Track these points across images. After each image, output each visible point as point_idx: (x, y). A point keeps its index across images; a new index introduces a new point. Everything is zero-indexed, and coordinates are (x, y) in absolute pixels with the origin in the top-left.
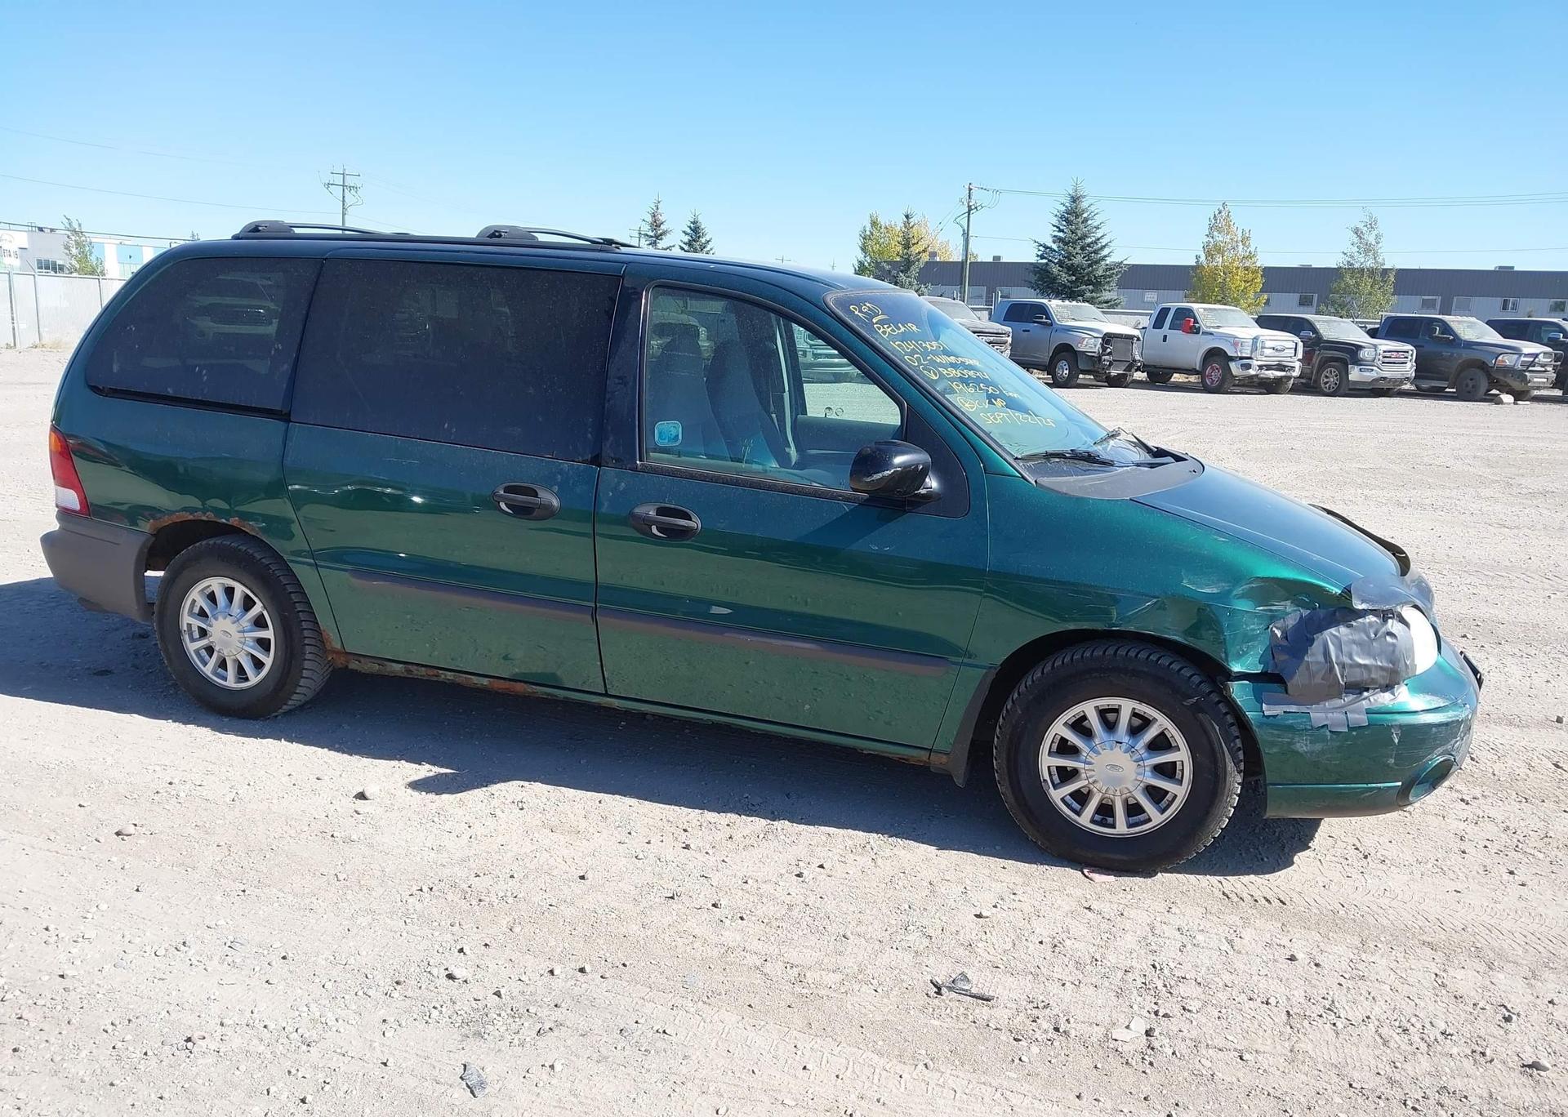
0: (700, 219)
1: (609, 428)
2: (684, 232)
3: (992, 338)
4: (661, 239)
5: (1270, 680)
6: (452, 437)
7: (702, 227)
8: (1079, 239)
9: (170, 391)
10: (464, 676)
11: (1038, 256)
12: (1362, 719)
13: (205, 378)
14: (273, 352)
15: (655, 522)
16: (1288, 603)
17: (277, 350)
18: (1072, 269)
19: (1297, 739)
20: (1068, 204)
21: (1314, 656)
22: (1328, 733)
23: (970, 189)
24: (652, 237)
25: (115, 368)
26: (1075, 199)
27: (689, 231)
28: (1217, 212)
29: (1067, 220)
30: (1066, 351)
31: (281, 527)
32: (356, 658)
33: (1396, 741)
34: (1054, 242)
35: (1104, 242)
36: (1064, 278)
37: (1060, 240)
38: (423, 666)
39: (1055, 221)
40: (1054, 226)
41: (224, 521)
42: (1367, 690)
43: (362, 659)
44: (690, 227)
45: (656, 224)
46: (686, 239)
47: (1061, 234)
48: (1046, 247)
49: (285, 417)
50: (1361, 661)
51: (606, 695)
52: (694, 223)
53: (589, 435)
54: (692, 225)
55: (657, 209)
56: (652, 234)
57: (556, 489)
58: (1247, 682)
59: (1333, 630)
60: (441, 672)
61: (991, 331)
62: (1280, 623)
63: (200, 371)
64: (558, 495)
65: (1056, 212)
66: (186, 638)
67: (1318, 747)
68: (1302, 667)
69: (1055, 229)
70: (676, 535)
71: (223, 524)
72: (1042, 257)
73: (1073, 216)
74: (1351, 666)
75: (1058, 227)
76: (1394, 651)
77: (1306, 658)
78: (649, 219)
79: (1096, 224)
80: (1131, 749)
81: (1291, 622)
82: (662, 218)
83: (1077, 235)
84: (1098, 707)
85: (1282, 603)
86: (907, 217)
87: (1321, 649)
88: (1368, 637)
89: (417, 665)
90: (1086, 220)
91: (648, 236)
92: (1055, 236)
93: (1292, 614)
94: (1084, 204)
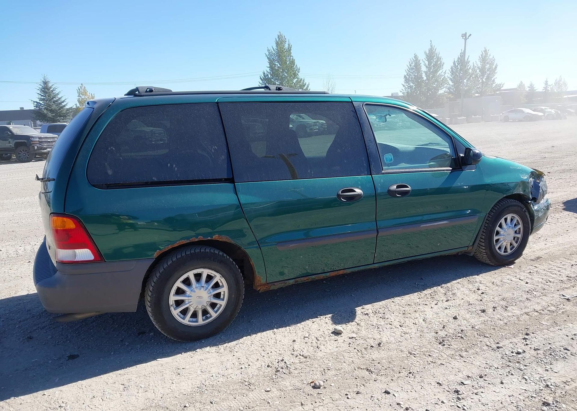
1: (372, 160)
5: (533, 199)
6: (313, 175)
8: (52, 99)
9: (155, 179)
10: (320, 275)
11: (34, 106)
13: (176, 169)
15: (397, 192)
17: (215, 149)
18: (52, 111)
19: (539, 213)
20: (43, 85)
22: (543, 210)
25: (110, 172)
26: (45, 83)
28: (80, 88)
29: (43, 91)
31: (241, 234)
34: (40, 100)
35: (63, 99)
36: (50, 115)
37: (43, 100)
38: (302, 277)
39: (39, 92)
40: (39, 94)
41: (209, 238)
47: (42, 97)
48: (37, 103)
49: (231, 180)
51: (374, 263)
53: (365, 164)
57: (360, 187)
59: (541, 183)
60: (310, 277)
63: (172, 166)
65: (38, 88)
67: (542, 214)
68: (539, 194)
69: (39, 95)
70: (405, 194)
71: (209, 240)
72: (37, 107)
73: (46, 89)
75: (40, 94)
77: (540, 191)
79: (57, 93)
80: (511, 228)
83: (50, 97)
84: (504, 219)
87: (541, 188)
89: (300, 277)
90: (52, 91)
92: (40, 98)
94: (50, 85)
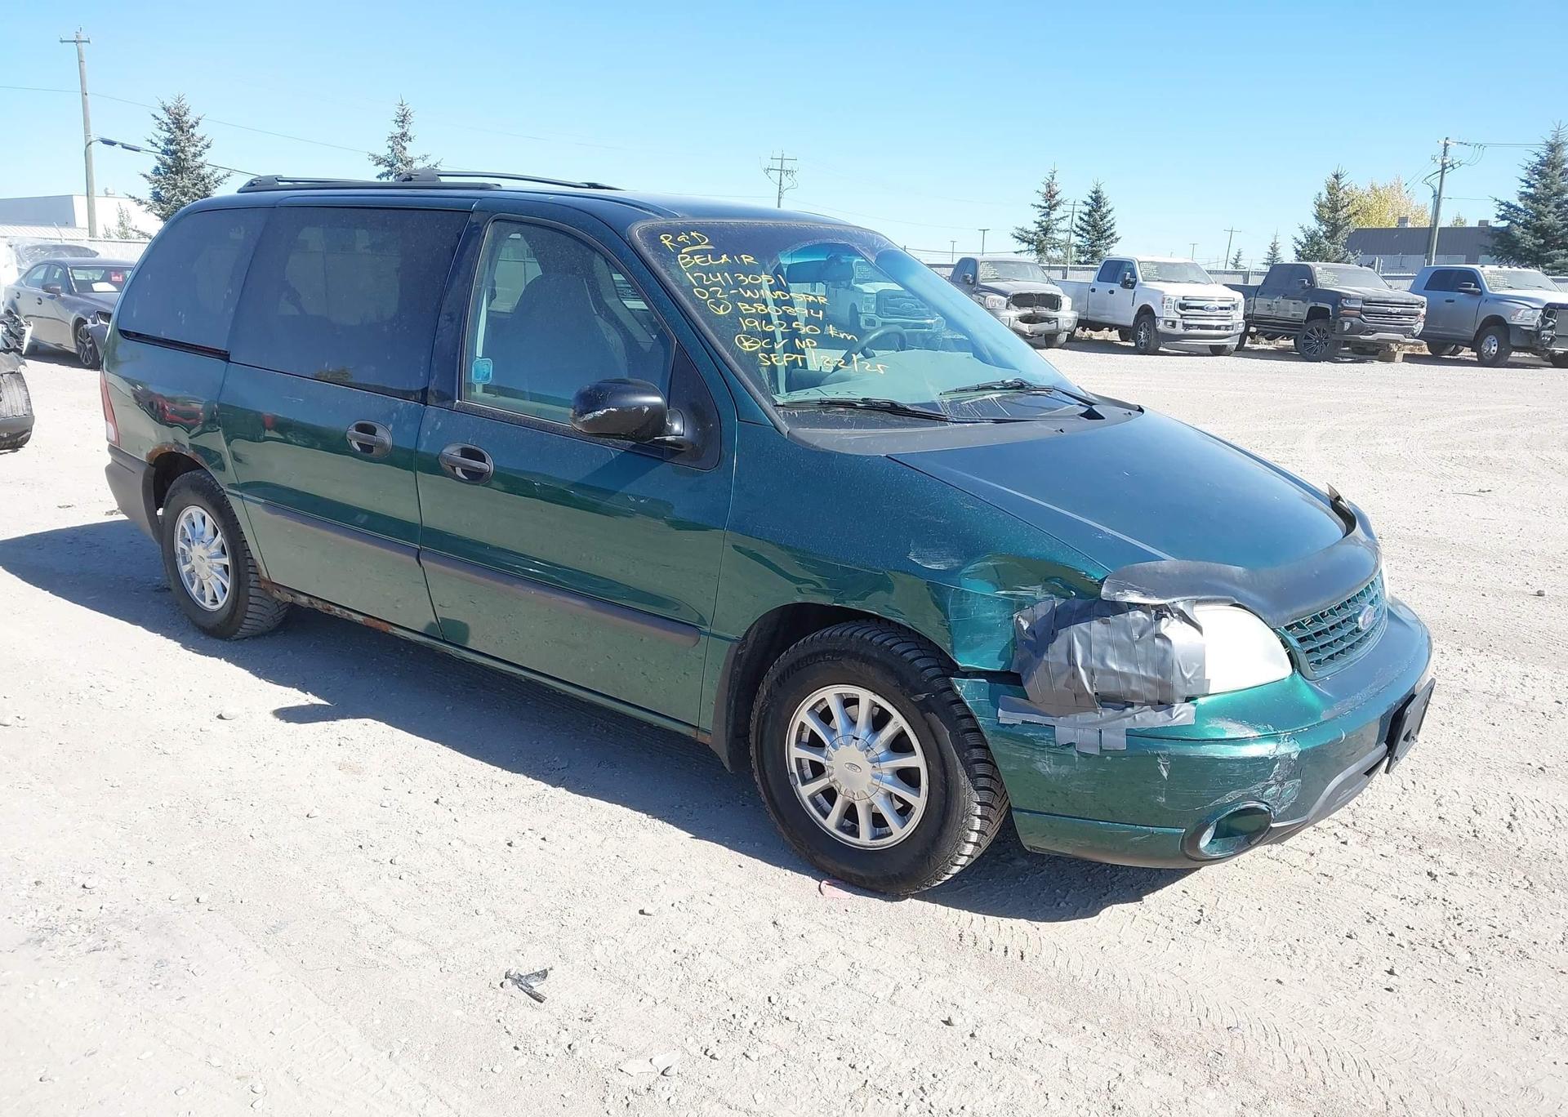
0: (1102, 188)
1: (435, 366)
2: (1085, 202)
3: (1400, 309)
4: (1054, 210)
5: (1008, 681)
7: (1104, 196)
8: (1555, 195)
9: (164, 334)
10: (347, 612)
11: (1498, 216)
12: (1119, 741)
13: (184, 320)
14: (225, 297)
15: (460, 465)
16: (1039, 588)
18: (1541, 231)
19: (1038, 757)
20: (1543, 154)
21: (1055, 653)
22: (1076, 755)
23: (1446, 145)
24: (1045, 208)
26: (1554, 148)
27: (1089, 201)
29: (1540, 173)
30: (1497, 325)
31: (219, 461)
32: (278, 588)
33: (1165, 774)
34: (1521, 200)
36: (1529, 241)
37: (1530, 197)
38: (321, 600)
39: (1524, 175)
40: (1523, 181)
42: (1132, 705)
43: (281, 589)
44: (1091, 197)
45: (1050, 195)
46: (1086, 209)
47: (1531, 190)
48: (1509, 206)
49: (227, 357)
50: (1115, 667)
51: (445, 641)
52: (1095, 192)
53: (421, 373)
54: (1093, 195)
55: (1053, 178)
56: (1046, 205)
57: (391, 427)
58: (985, 681)
59: (1083, 626)
60: (331, 606)
61: (1400, 301)
62: (1027, 612)
64: (392, 433)
65: (1526, 165)
66: (180, 561)
67: (1064, 770)
68: (1041, 668)
69: (1524, 184)
70: (475, 476)
71: (186, 456)
72: (1503, 218)
73: (1549, 168)
74: (1103, 672)
75: (1527, 182)
76: (1164, 659)
77: (1045, 658)
78: (1044, 190)
80: (867, 748)
81: (1042, 611)
82: (1056, 189)
83: (1551, 190)
84: (841, 694)
85: (1030, 588)
86: (1336, 177)
87: (1065, 648)
88: (1130, 637)
89: (317, 598)
91: (1041, 207)
92: (1523, 193)
93: (1042, 602)
